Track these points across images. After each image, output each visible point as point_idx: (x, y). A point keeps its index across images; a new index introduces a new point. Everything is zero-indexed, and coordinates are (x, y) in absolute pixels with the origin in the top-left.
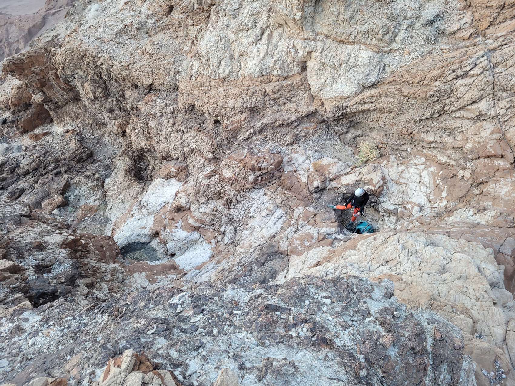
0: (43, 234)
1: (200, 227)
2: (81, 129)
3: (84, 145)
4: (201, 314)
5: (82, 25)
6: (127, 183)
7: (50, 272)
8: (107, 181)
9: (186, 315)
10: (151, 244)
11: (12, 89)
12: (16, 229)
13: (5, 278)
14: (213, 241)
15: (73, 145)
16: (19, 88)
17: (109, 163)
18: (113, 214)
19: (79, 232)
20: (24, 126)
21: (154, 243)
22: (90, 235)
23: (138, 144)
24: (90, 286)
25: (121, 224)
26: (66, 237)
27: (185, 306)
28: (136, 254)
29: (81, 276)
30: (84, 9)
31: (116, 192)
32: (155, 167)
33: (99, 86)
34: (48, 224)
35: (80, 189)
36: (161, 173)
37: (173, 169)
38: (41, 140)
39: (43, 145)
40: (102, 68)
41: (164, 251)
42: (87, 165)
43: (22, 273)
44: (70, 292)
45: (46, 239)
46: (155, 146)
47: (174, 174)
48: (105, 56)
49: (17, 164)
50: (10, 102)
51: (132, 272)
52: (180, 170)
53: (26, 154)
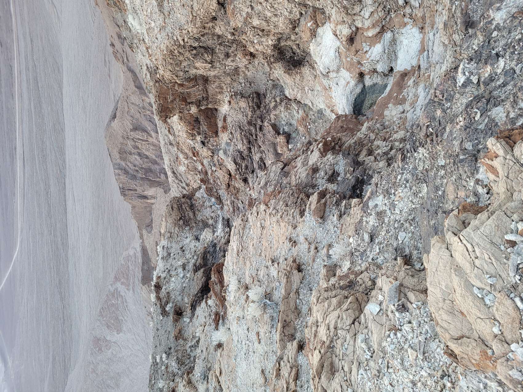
0: (305, 163)
1: (383, 27)
2: (232, 90)
3: (247, 95)
4: (500, 59)
5: (144, 39)
6: (298, 77)
7: (338, 175)
8: (287, 93)
9: (487, 75)
10: (367, 85)
11: (180, 124)
12: (290, 178)
13: (325, 204)
14: (406, 20)
15: (243, 104)
16: (181, 119)
17: (273, 83)
18: (318, 105)
19: (318, 138)
20: (212, 131)
21: (368, 81)
22: (326, 131)
23: (268, 47)
24: (370, 153)
25: (331, 101)
26: (318, 149)
27: (476, 71)
28: (367, 104)
29: (358, 155)
30: (130, 31)
31: (300, 91)
32: (297, 42)
33: (202, 55)
34: (299, 156)
35: (282, 118)
36: (306, 39)
37: (309, 24)
38: (228, 126)
39: (233, 126)
40: (187, 42)
41: (381, 76)
42: (265, 103)
43: (328, 192)
44: (365, 170)
45: (310, 163)
46: (277, 31)
47: (314, 26)
48: (177, 33)
49: (239, 152)
50: (189, 131)
51: (382, 115)
52: (314, 18)
53: (234, 142)
